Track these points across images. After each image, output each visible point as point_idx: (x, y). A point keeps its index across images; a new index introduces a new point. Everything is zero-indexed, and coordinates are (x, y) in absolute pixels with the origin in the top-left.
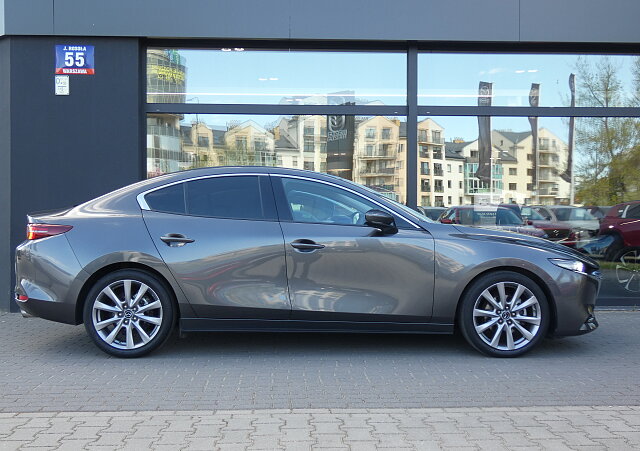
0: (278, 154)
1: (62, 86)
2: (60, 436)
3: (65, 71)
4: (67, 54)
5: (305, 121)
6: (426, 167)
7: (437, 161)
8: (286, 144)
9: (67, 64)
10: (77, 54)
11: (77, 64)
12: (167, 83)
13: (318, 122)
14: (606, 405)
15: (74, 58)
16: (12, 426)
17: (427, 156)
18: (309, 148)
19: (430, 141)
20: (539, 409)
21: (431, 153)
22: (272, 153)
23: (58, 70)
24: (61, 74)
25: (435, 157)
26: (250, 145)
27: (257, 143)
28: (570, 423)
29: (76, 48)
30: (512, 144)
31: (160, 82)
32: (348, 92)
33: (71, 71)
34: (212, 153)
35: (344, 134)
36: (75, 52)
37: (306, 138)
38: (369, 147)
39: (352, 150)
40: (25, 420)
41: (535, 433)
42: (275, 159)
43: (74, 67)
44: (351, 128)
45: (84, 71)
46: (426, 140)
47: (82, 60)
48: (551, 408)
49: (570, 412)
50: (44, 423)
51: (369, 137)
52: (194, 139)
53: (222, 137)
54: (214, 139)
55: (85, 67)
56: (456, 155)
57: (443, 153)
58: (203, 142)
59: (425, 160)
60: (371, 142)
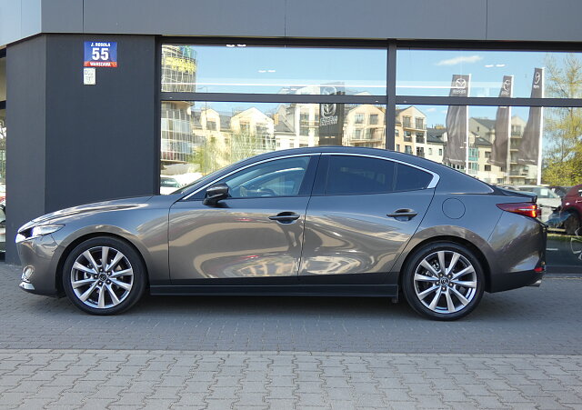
0: (277, 137)
1: (89, 77)
2: (87, 368)
3: (92, 64)
4: (94, 49)
5: (301, 108)
6: (409, 150)
7: (420, 145)
8: (284, 129)
9: (94, 58)
10: (103, 49)
11: (102, 58)
12: (180, 73)
13: (312, 109)
14: (547, 354)
15: (101, 54)
16: (48, 359)
17: (410, 140)
18: (304, 132)
19: (413, 127)
20: (488, 356)
21: (414, 137)
22: (272, 136)
23: (86, 63)
24: (90, 66)
25: (418, 141)
26: (253, 130)
27: (258, 128)
28: (513, 367)
29: (102, 45)
30: (488, 131)
31: (174, 72)
32: (338, 83)
33: (97, 64)
34: (219, 135)
35: (334, 120)
36: (100, 48)
37: (301, 123)
38: (358, 131)
39: (341, 134)
40: (58, 355)
41: (483, 375)
42: (274, 141)
43: (100, 60)
44: (341, 115)
45: (108, 64)
46: (409, 126)
47: (107, 54)
48: (498, 356)
49: (515, 359)
50: (74, 358)
51: (357, 122)
52: (203, 123)
53: (228, 122)
54: (221, 124)
55: (109, 60)
56: (436, 139)
57: (425, 137)
58: (211, 126)
59: (408, 144)
60: (359, 126)
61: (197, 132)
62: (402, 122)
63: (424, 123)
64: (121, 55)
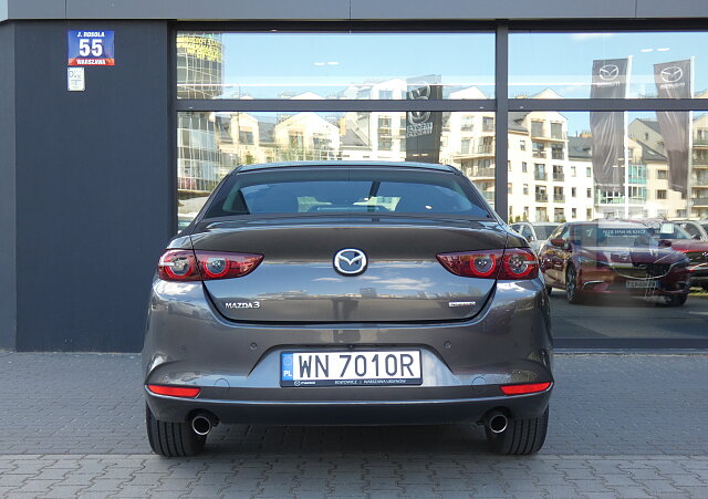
1: (76, 80)
3: (79, 62)
4: (82, 41)
6: (542, 170)
7: (557, 162)
8: (355, 142)
9: (82, 53)
10: (94, 41)
11: (94, 53)
13: (396, 118)
15: (91, 47)
17: (542, 156)
18: (385, 144)
19: (547, 135)
21: (548, 151)
22: (336, 153)
23: (70, 61)
24: (76, 65)
25: (554, 157)
26: (308, 143)
27: (316, 141)
29: (93, 34)
33: (89, 62)
34: (258, 151)
35: (428, 128)
36: (91, 39)
37: (380, 132)
38: (466, 141)
39: (437, 149)
41: (615, 480)
43: (91, 56)
44: (439, 125)
45: (102, 62)
46: (541, 134)
47: (100, 47)
51: (464, 128)
52: (234, 134)
53: (271, 132)
54: (261, 135)
55: (103, 56)
56: (583, 154)
57: (565, 151)
58: (246, 138)
59: (540, 161)
60: (467, 134)
61: (225, 148)
62: (529, 129)
63: (564, 129)
64: (120, 49)
